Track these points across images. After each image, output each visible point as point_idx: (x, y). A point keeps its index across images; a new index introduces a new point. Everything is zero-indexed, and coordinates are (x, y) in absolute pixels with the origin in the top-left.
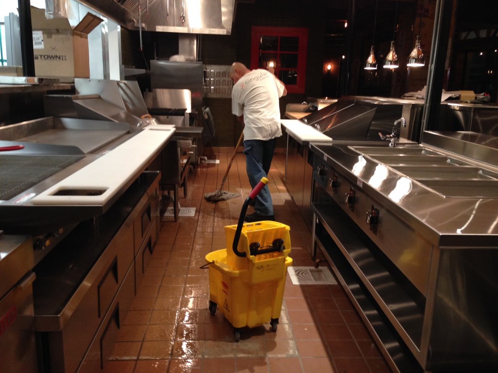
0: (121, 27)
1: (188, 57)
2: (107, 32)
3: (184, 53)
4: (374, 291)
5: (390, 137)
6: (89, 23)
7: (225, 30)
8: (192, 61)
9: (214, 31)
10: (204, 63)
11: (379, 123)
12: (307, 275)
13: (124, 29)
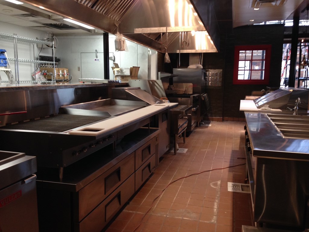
0: (158, 52)
1: (198, 66)
2: (151, 54)
7: (215, 50)
9: (209, 51)
12: (238, 187)
13: (159, 53)
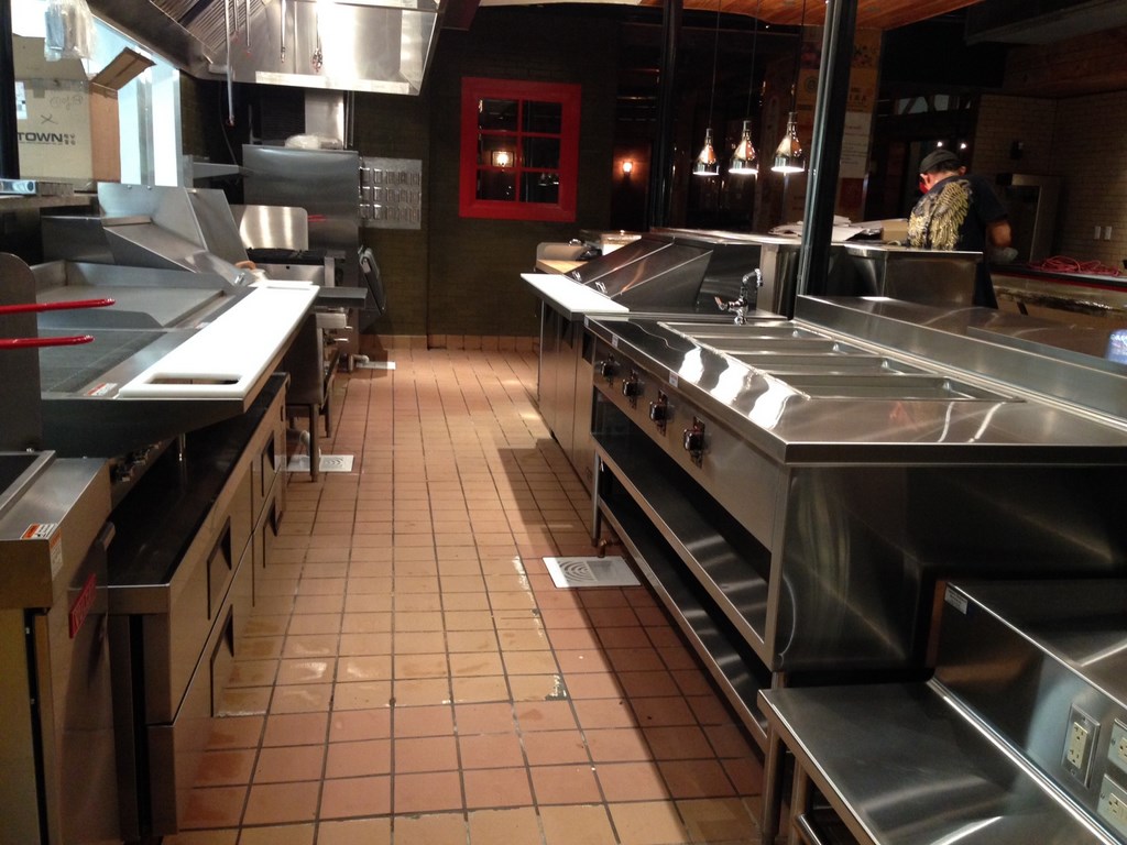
0: (182, 72)
1: (326, 140)
3: (314, 132)
4: (700, 570)
5: (737, 306)
6: (125, 67)
7: (407, 85)
8: (334, 148)
9: (383, 87)
10: (360, 155)
11: (717, 281)
12: (582, 570)
